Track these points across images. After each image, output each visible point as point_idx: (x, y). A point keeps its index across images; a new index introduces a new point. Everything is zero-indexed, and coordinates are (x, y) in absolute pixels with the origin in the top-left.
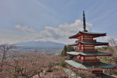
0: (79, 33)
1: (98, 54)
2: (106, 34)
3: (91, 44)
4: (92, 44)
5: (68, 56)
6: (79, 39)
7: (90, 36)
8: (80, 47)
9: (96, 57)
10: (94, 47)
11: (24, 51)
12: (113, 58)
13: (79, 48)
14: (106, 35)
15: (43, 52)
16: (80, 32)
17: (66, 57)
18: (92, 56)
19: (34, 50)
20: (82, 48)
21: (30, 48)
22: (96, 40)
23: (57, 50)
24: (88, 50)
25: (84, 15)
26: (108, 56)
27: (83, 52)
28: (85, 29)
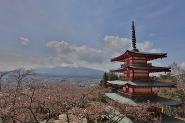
0: (126, 53)
1: (155, 84)
2: (166, 54)
3: (144, 70)
4: (146, 70)
5: (109, 87)
6: (126, 62)
7: (143, 58)
8: (128, 74)
9: (151, 88)
10: (148, 73)
11: (47, 80)
12: (177, 92)
13: (126, 75)
14: (166, 57)
15: (73, 82)
16: (128, 51)
17: (106, 89)
18: (146, 87)
19: (60, 79)
20: (131, 75)
21: (54, 77)
22: (151, 64)
23: (93, 80)
24: (139, 77)
25: (133, 27)
26: (169, 87)
27: (133, 81)
28: (135, 47)
